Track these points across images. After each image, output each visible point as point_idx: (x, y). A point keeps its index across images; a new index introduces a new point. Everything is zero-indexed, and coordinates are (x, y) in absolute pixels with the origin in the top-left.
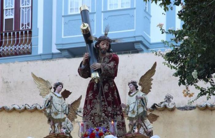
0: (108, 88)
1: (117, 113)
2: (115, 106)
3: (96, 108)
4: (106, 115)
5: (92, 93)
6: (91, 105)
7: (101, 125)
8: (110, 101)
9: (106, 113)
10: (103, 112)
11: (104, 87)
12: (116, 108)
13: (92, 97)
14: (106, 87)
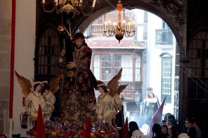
0: (82, 79)
1: (90, 100)
2: (88, 95)
3: (71, 98)
4: (80, 104)
5: (69, 83)
7: (76, 112)
8: (84, 91)
9: (80, 102)
10: (77, 101)
11: (78, 78)
12: (90, 96)
14: (81, 78)
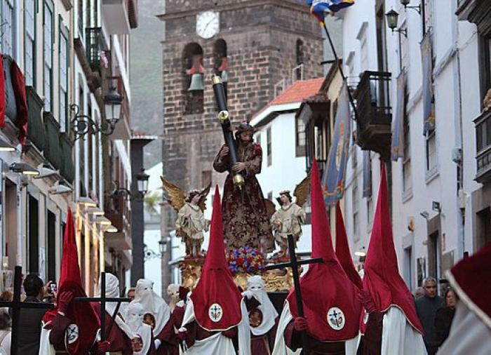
1: (263, 218)
2: (260, 211)
3: (237, 216)
6: (231, 212)
10: (245, 219)
12: (262, 212)
13: (231, 201)
